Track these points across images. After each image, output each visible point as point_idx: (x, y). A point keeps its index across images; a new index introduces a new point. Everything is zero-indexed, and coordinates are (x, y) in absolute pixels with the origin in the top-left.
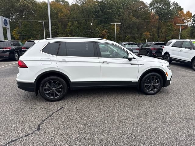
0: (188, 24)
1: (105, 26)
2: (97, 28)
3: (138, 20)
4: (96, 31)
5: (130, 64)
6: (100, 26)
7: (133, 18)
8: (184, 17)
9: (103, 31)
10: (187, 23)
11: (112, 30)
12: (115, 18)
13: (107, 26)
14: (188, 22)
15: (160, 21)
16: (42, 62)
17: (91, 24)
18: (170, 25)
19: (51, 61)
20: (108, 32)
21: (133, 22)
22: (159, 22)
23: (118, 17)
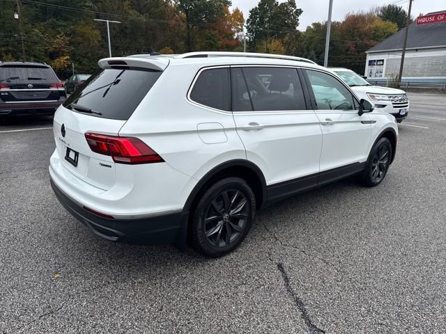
0: (238, 36)
1: (61, 26)
2: (36, 30)
3: (143, 18)
4: (35, 38)
5: (362, 122)
6: (42, 24)
7: (131, 12)
8: (231, 20)
9: (54, 37)
10: (236, 34)
11: (81, 37)
12: (86, 6)
13: (64, 26)
14: (238, 32)
15: (191, 26)
16: (201, 135)
17: (16, 16)
18: (212, 35)
19: (224, 130)
20: (71, 43)
21: (131, 21)
22: (188, 26)
23: (91, 4)
